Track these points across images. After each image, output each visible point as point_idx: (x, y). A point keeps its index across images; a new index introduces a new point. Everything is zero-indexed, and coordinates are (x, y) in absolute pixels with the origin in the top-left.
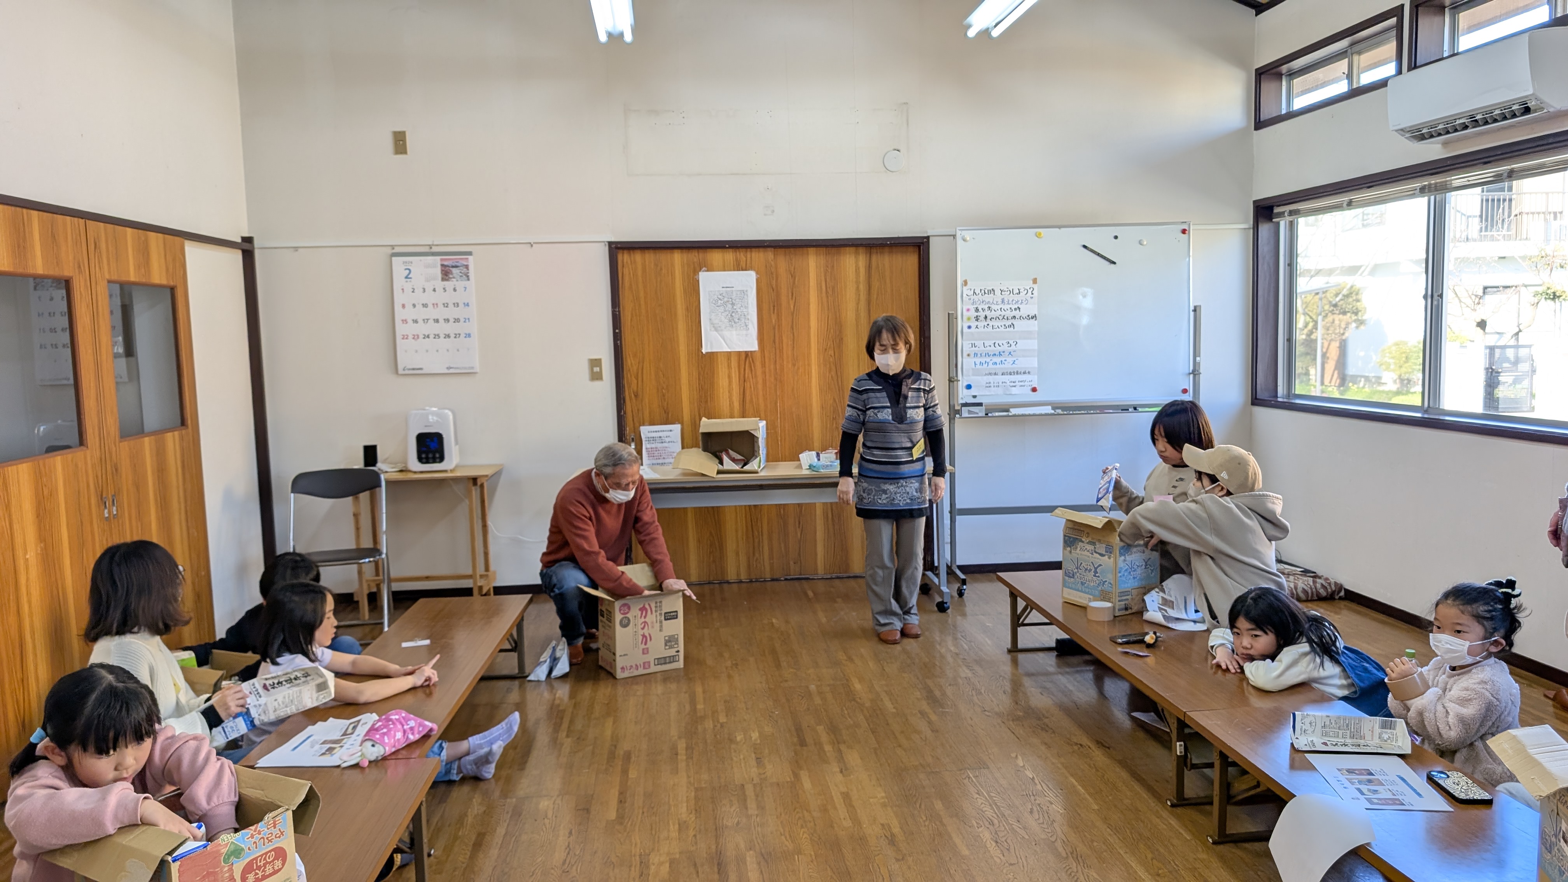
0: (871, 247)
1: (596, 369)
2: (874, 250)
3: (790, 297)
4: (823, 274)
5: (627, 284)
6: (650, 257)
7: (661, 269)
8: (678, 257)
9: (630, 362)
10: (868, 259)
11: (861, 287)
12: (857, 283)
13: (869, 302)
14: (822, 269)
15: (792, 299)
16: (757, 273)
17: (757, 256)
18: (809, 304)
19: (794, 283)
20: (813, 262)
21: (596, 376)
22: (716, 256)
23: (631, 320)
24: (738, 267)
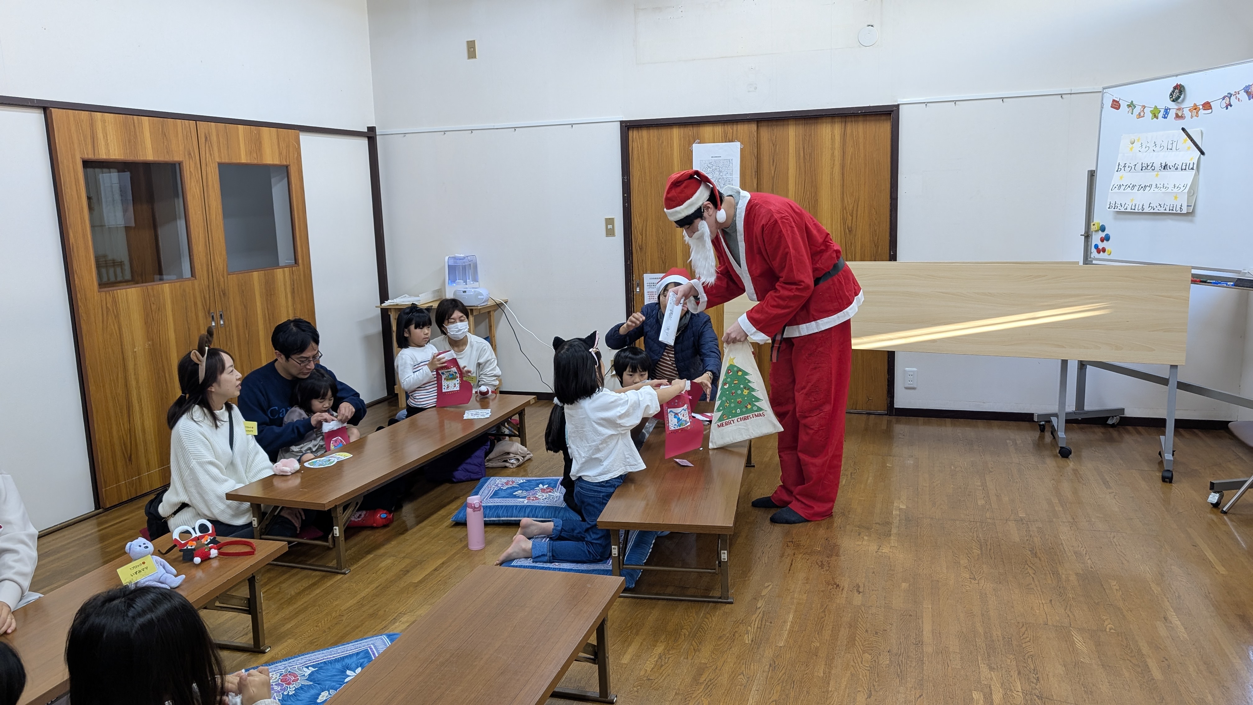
0: (846, 116)
1: (610, 227)
2: (849, 119)
3: (771, 163)
4: (801, 143)
5: (635, 156)
6: (654, 133)
7: (663, 142)
8: (676, 132)
9: (636, 221)
10: (843, 127)
11: (837, 153)
12: (833, 149)
13: (843, 167)
14: (801, 138)
15: (773, 165)
16: (742, 143)
17: (743, 129)
18: (788, 170)
19: (775, 150)
20: (792, 132)
21: (610, 233)
22: (707, 131)
23: (638, 185)
24: (727, 139)
